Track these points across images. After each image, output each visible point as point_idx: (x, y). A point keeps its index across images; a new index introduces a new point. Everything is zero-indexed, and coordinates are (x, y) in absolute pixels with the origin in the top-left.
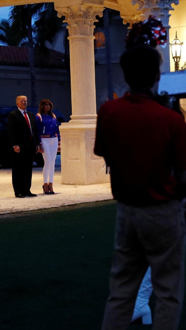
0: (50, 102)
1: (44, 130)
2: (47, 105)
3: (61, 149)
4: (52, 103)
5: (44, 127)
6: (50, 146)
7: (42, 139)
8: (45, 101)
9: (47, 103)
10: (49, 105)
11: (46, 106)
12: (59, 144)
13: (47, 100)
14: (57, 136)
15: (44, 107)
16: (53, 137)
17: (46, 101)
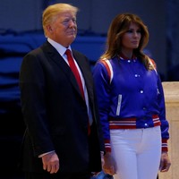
0: (141, 23)
1: (119, 103)
2: (131, 31)
3: (170, 164)
4: (145, 27)
5: (121, 96)
6: (137, 155)
7: (112, 132)
8: (126, 20)
9: (132, 27)
10: (138, 32)
11: (129, 35)
12: (165, 150)
13: (132, 18)
14: (157, 124)
15: (121, 38)
16: (145, 127)
17: (128, 18)
